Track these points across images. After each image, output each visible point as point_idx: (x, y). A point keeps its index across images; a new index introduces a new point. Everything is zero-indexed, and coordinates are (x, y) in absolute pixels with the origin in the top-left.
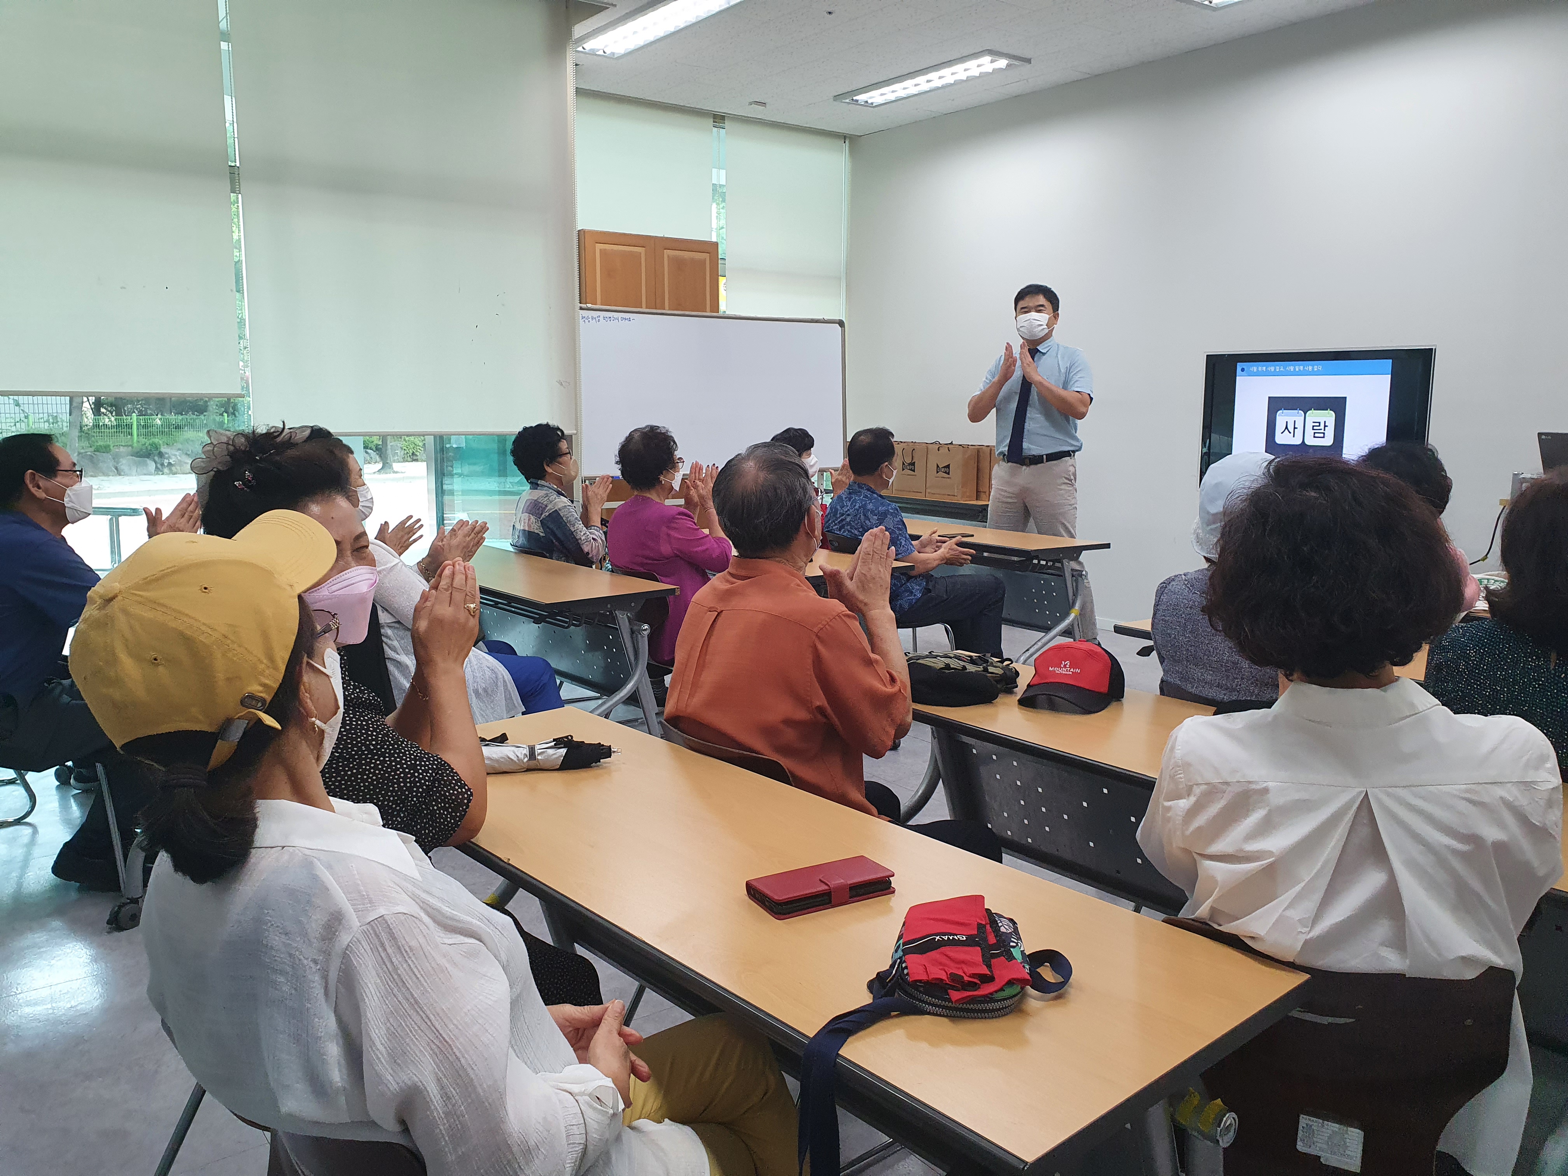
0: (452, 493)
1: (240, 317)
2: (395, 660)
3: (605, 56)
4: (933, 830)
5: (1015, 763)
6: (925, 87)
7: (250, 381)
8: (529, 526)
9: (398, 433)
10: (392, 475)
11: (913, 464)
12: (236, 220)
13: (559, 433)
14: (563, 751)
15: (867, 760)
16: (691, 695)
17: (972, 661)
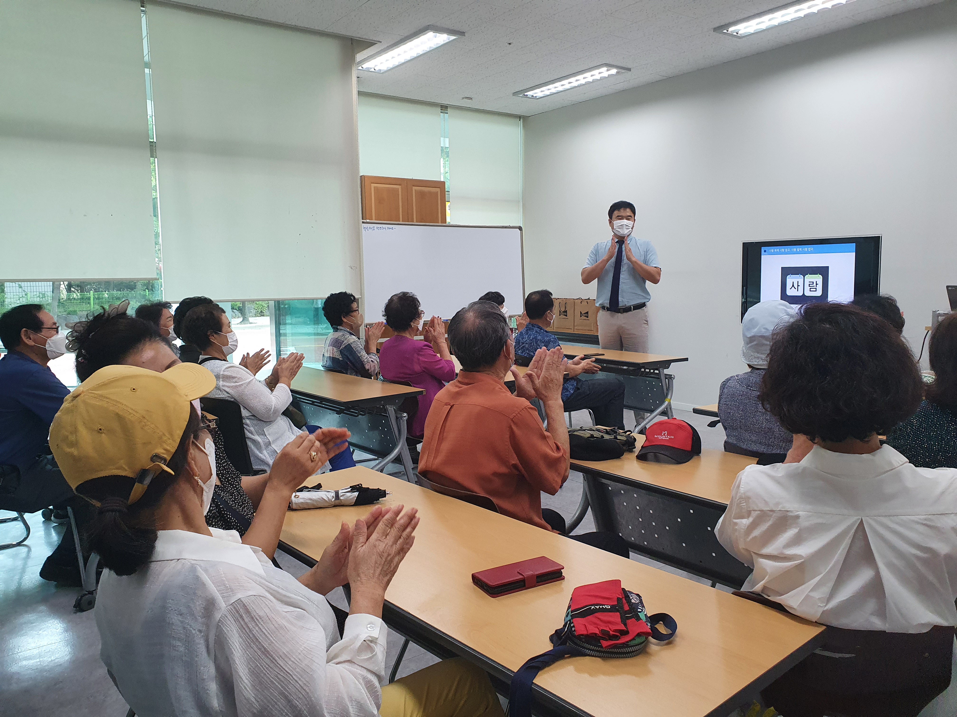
0: (285, 335)
1: (156, 231)
2: (251, 439)
3: (375, 72)
4: (585, 539)
5: (635, 495)
6: (568, 86)
7: (162, 270)
8: (333, 354)
9: (253, 300)
10: (249, 325)
11: (566, 312)
12: (153, 173)
13: (352, 298)
14: (356, 494)
15: (544, 496)
16: (435, 458)
17: (607, 433)
